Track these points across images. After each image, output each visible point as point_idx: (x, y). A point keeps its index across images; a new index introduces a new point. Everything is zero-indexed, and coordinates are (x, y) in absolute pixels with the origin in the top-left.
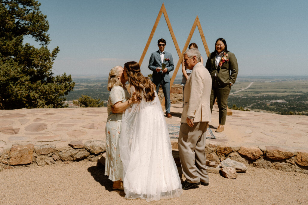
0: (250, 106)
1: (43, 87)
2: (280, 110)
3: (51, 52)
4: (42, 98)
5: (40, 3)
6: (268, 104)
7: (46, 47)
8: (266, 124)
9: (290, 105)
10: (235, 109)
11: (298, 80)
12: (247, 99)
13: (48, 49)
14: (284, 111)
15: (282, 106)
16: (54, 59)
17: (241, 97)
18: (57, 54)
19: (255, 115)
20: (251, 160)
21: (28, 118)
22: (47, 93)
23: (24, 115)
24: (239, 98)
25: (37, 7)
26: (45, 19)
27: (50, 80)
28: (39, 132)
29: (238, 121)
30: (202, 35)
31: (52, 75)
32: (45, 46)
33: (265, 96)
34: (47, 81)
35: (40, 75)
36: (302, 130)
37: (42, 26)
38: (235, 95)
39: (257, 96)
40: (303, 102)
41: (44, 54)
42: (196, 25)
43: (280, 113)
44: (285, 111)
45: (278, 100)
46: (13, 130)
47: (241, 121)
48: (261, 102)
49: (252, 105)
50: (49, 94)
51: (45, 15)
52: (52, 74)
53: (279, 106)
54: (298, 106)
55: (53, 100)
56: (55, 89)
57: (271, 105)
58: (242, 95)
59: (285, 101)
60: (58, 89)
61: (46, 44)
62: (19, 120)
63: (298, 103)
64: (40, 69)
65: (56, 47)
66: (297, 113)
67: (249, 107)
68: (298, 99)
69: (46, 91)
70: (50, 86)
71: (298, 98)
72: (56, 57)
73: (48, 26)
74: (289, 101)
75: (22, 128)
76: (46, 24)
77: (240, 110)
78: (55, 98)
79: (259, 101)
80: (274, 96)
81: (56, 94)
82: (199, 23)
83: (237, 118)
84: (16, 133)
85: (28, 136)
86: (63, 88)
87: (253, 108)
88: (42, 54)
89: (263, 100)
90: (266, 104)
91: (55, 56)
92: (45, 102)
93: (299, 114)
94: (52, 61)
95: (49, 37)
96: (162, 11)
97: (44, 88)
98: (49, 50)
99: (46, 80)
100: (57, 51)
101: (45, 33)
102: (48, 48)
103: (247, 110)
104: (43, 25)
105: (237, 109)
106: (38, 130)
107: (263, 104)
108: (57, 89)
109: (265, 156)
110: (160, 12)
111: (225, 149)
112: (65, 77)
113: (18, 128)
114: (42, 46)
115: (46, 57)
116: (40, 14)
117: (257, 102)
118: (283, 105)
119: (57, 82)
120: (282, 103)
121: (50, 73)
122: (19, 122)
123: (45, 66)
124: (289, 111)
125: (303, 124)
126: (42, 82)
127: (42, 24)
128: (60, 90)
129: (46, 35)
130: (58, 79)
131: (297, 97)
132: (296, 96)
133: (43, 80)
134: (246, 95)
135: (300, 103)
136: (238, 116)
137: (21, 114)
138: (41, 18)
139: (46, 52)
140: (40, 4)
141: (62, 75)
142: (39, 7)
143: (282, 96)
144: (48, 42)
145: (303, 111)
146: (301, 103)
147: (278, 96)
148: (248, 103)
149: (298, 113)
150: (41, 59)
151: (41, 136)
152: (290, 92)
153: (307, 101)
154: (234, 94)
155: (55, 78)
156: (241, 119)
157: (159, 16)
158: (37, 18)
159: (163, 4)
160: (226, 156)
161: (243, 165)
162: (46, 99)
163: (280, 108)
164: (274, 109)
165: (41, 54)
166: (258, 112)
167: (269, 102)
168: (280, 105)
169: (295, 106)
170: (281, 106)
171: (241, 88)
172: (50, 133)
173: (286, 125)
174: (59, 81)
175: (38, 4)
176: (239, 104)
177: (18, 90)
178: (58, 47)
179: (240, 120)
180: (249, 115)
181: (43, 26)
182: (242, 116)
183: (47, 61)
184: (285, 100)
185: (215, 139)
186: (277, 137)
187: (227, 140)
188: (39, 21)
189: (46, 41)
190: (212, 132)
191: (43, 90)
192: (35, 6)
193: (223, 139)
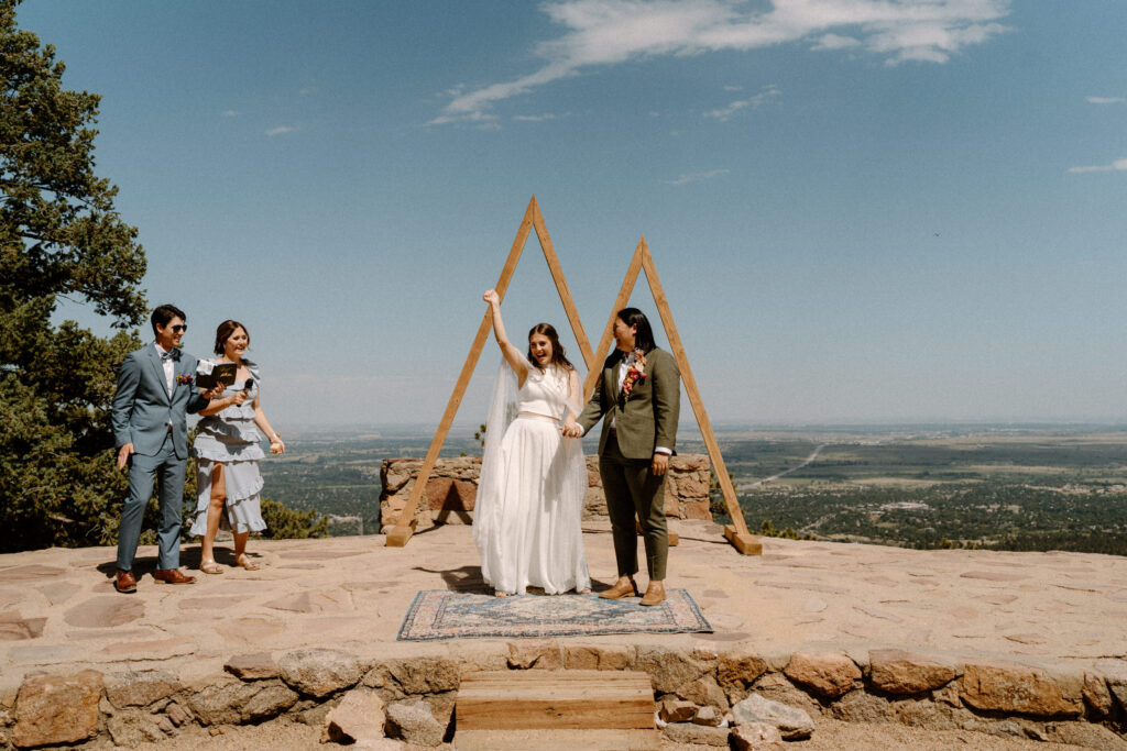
0: (818, 524)
2: (912, 536)
4: (118, 509)
5: (115, 187)
6: (874, 516)
7: (136, 334)
8: (866, 580)
9: (942, 517)
10: (769, 535)
11: (963, 437)
12: (805, 501)
13: (140, 342)
14: (926, 537)
15: (918, 521)
17: (786, 494)
19: (833, 554)
20: (826, 697)
21: (76, 581)
23: (58, 569)
24: (781, 498)
25: (105, 199)
26: (131, 239)
28: (115, 628)
29: (782, 574)
30: (660, 298)
32: (129, 331)
33: (864, 491)
36: (977, 597)
37: (121, 263)
38: (769, 487)
39: (839, 491)
40: (983, 507)
42: (640, 266)
43: (913, 544)
44: (928, 536)
45: (903, 503)
46: (24, 624)
47: (791, 571)
48: (850, 511)
49: (824, 519)
51: (131, 226)
53: (907, 521)
54: (966, 523)
57: (884, 518)
58: (790, 489)
59: (926, 507)
61: (134, 322)
62: (41, 590)
63: (967, 511)
66: (965, 542)
67: (813, 528)
68: (967, 500)
71: (966, 496)
73: (144, 264)
74: (939, 504)
75: (55, 615)
76: (135, 258)
77: (784, 536)
79: (846, 507)
80: (890, 490)
82: (650, 259)
83: (777, 562)
84: (33, 635)
85: (77, 643)
87: (825, 531)
89: (858, 502)
90: (866, 517)
93: (970, 547)
95: (144, 298)
96: (530, 220)
101: (129, 287)
102: (140, 337)
103: (807, 538)
104: (125, 261)
105: (775, 536)
106: (113, 622)
107: (859, 516)
109: (869, 681)
110: (524, 223)
111: (743, 665)
113: (38, 616)
114: (119, 330)
116: (114, 224)
117: (838, 511)
118: (922, 518)
120: (917, 513)
122: (42, 595)
124: (939, 539)
125: (978, 578)
127: (123, 257)
129: (135, 294)
131: (963, 492)
132: (960, 487)
134: (802, 489)
135: (974, 510)
136: (779, 558)
137: (47, 569)
138: (118, 237)
140: (116, 189)
142: (110, 199)
143: (915, 487)
144: (141, 317)
145: (985, 538)
146: (978, 510)
147: (903, 488)
148: (809, 514)
149: (969, 543)
151: (125, 640)
152: (941, 476)
153: (993, 503)
154: (763, 483)
156: (790, 566)
157: (521, 235)
158: (104, 237)
159: (533, 199)
160: (747, 686)
161: (802, 715)
163: (913, 527)
164: (891, 531)
165: (115, 357)
166: (842, 541)
167: (876, 508)
168: (911, 518)
169: (959, 522)
170: (914, 523)
171: (786, 466)
172: (156, 631)
173: (928, 582)
175: (109, 188)
176: (781, 519)
177: (40, 485)
179: (788, 569)
180: (816, 552)
181: (126, 264)
182: (792, 556)
184: (926, 502)
185: (712, 633)
186: (902, 621)
187: (747, 635)
188: (110, 245)
189: (135, 314)
190: (701, 611)
191: (120, 481)
192: (100, 196)
193: (735, 631)
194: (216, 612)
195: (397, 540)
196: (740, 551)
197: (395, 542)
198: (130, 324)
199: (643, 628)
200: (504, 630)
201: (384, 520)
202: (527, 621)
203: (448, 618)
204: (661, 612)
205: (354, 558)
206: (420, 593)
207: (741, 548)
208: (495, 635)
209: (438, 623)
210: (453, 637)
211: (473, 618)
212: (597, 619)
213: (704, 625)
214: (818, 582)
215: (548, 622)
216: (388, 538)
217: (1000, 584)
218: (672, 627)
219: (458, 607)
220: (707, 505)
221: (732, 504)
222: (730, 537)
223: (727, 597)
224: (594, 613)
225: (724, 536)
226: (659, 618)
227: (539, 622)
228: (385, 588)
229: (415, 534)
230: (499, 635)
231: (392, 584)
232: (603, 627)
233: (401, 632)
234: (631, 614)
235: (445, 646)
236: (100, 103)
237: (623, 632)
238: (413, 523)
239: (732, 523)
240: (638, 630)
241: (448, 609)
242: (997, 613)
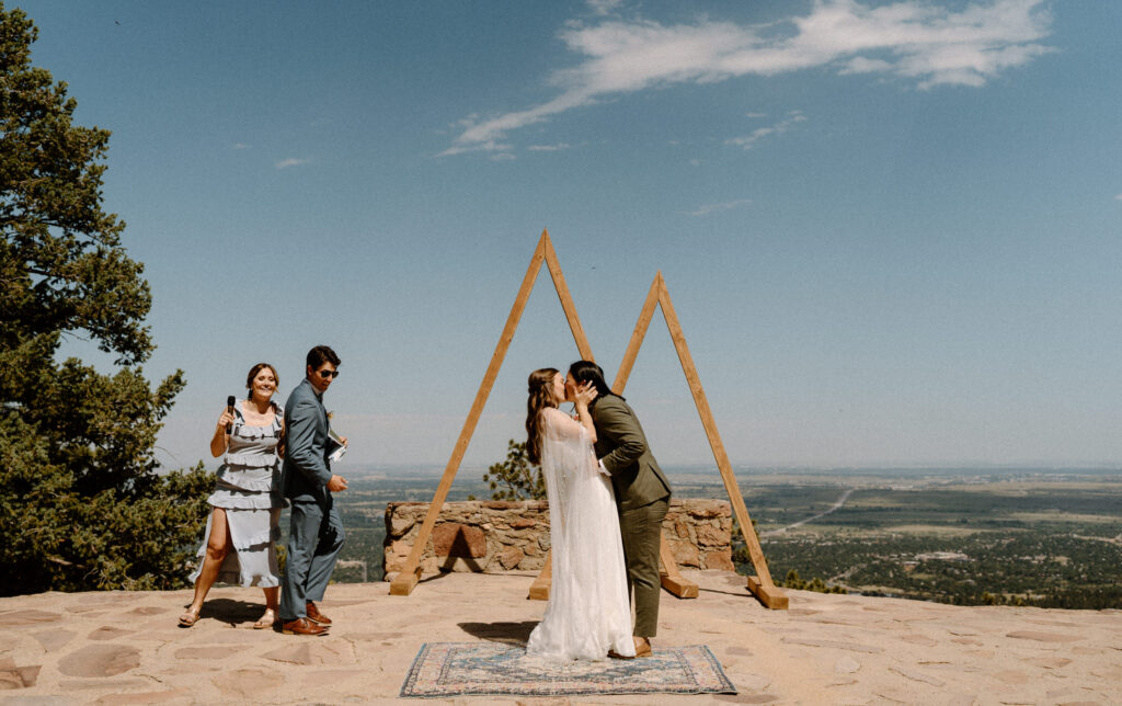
0: (847, 575)
1: (122, 512)
2: (950, 589)
3: (154, 389)
4: (117, 551)
5: (122, 222)
6: (909, 566)
7: (139, 371)
8: (903, 638)
9: (982, 568)
10: (795, 587)
11: (1004, 481)
12: (834, 549)
13: (143, 379)
14: (966, 590)
15: (957, 572)
16: (164, 414)
17: (812, 542)
18: (174, 395)
19: (865, 609)
21: (69, 628)
22: (135, 532)
23: (54, 615)
24: (808, 546)
25: (112, 234)
26: (137, 275)
27: (147, 485)
28: (110, 679)
29: (811, 630)
30: (678, 335)
31: (155, 471)
32: (132, 369)
33: (897, 539)
34: (134, 491)
35: (110, 470)
36: (1026, 659)
37: (126, 299)
38: (794, 534)
39: (870, 540)
40: (1027, 558)
41: (129, 396)
42: (656, 302)
43: (951, 597)
44: (968, 589)
45: (940, 553)
46: (17, 672)
47: (821, 627)
48: (882, 561)
49: (854, 570)
50: (141, 538)
51: (137, 261)
52: (154, 465)
53: (945, 572)
54: (1009, 575)
55: (158, 557)
56: (164, 520)
57: (919, 569)
58: (817, 536)
59: (965, 557)
60: (175, 521)
61: (137, 359)
62: (35, 635)
63: (1010, 562)
64: (112, 446)
65: (174, 373)
66: (1008, 596)
67: (842, 579)
68: (1010, 550)
69: (134, 527)
70: (148, 508)
71: (1009, 546)
72: (172, 407)
73: (149, 300)
74: (979, 554)
75: (49, 663)
76: (140, 294)
77: (811, 588)
78: (163, 551)
79: (878, 556)
80: (925, 539)
81: (167, 536)
82: (666, 294)
83: (805, 616)
84: (27, 684)
85: (71, 693)
86: (192, 515)
87: (855, 581)
88: (120, 398)
89: (890, 552)
90: (900, 568)
91: (168, 402)
92: (128, 566)
93: (1014, 603)
94: (155, 419)
95: (148, 335)
96: (540, 257)
97: (126, 518)
98: (148, 384)
99: (131, 486)
100: (175, 386)
101: (133, 323)
102: (143, 374)
103: (837, 590)
104: (130, 297)
105: (801, 588)
106: (107, 671)
107: (892, 566)
108: (170, 520)
110: (535, 257)
112: (199, 479)
113: (33, 664)
114: (122, 367)
115: (134, 406)
116: (120, 260)
117: (869, 560)
118: (960, 569)
119: (170, 492)
120: (956, 564)
121: (148, 462)
122: (37, 642)
123: (131, 437)
124: (980, 593)
125: (1027, 638)
126: (119, 497)
127: (128, 293)
128: (183, 521)
129: (139, 330)
130: (174, 484)
131: (1005, 542)
132: (1000, 536)
133: (122, 486)
134: (829, 537)
135: (1017, 561)
136: (807, 613)
137: (43, 614)
138: (124, 273)
139: (135, 388)
140: (123, 225)
141: (191, 469)
142: (117, 235)
143: (952, 536)
144: (145, 353)
145: (1030, 591)
146: (1022, 561)
147: (939, 536)
148: (838, 564)
149: (1013, 597)
150: (119, 412)
151: (119, 692)
152: (980, 524)
153: (1038, 554)
154: (787, 530)
155: (165, 479)
156: (819, 622)
157: (532, 270)
158: (110, 273)
159: (545, 233)
162: (130, 555)
163: (951, 579)
164: (928, 582)
165: (117, 394)
166: (875, 594)
167: (910, 558)
168: (949, 570)
169: (1001, 574)
170: (952, 575)
171: (812, 512)
172: (151, 681)
173: (972, 642)
174: (179, 492)
175: (117, 224)
176: (808, 568)
177: (39, 526)
178: (180, 372)
179: (816, 625)
180: (846, 607)
181: (131, 300)
182: (821, 612)
183: (140, 420)
184: (964, 552)
185: (735, 694)
186: (943, 685)
187: (772, 698)
188: (116, 280)
189: (139, 351)
190: (723, 669)
191: (119, 523)
192: (107, 231)
193: (760, 693)
195: (400, 588)
196: (765, 605)
197: (400, 590)
198: (134, 361)
199: (661, 687)
200: (513, 687)
201: (388, 567)
202: (537, 678)
203: (454, 674)
204: (681, 671)
205: (357, 606)
206: (425, 645)
207: (764, 599)
208: (503, 693)
209: (443, 678)
210: (459, 694)
211: (480, 674)
212: (612, 678)
213: (727, 685)
214: (850, 641)
215: (559, 679)
216: (392, 586)
217: (1048, 645)
218: (693, 687)
219: (464, 661)
220: (728, 554)
221: (756, 553)
222: (753, 588)
223: (751, 655)
224: (608, 670)
225: (748, 589)
226: (678, 677)
227: (550, 680)
228: (387, 639)
229: (420, 582)
230: (507, 692)
231: (397, 635)
232: (618, 686)
233: (404, 688)
234: (648, 672)
235: (450, 704)
236: (110, 138)
237: (639, 691)
238: (418, 571)
239: (756, 575)
240: (656, 690)
241: (454, 664)
242: (1049, 677)
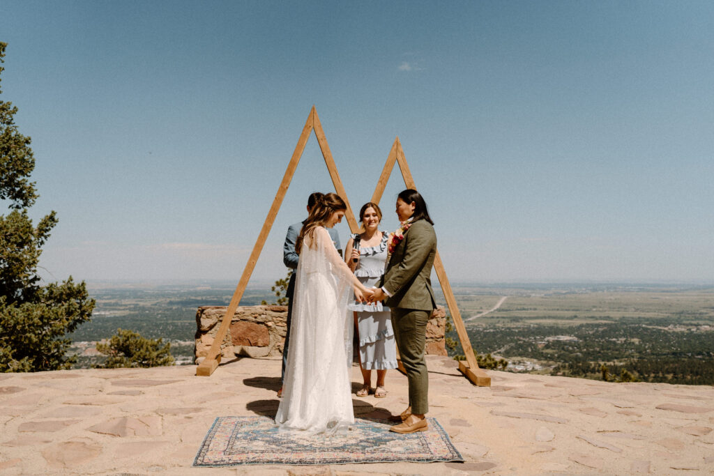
1: (9, 312)
2: (567, 359)
3: (35, 225)
4: (6, 341)
5: (15, 108)
6: (540, 345)
7: (25, 212)
9: (587, 346)
11: (600, 292)
12: (494, 334)
13: (27, 218)
15: (570, 348)
16: (42, 243)
17: (481, 329)
18: (50, 229)
19: (546, 385)
22: (19, 327)
25: (8, 116)
26: (26, 145)
27: (32, 295)
29: (511, 404)
30: (410, 184)
31: (37, 283)
32: (20, 211)
33: (533, 328)
34: (22, 298)
35: (4, 283)
36: (677, 428)
37: (15, 162)
38: (470, 324)
39: (517, 328)
40: (614, 340)
41: (17, 229)
42: (395, 160)
43: (567, 364)
44: (577, 359)
45: (560, 337)
47: (517, 401)
48: (524, 341)
49: (507, 347)
50: (23, 331)
51: (26, 136)
52: (36, 279)
53: (563, 349)
54: (603, 350)
55: (37, 345)
56: (41, 318)
57: (547, 346)
58: (484, 326)
59: (575, 339)
60: (49, 318)
61: (25, 205)
63: (603, 342)
64: (7, 266)
65: (49, 214)
67: (500, 353)
68: (604, 335)
69: (18, 323)
70: (28, 310)
72: (48, 238)
73: (33, 162)
74: (584, 337)
76: (26, 158)
78: (41, 341)
79: (522, 339)
80: (551, 328)
81: (44, 330)
82: (402, 154)
83: (504, 392)
86: (62, 314)
87: (508, 354)
88: (11, 230)
89: (529, 336)
90: (535, 346)
91: (45, 234)
92: (13, 352)
94: (36, 246)
95: (34, 188)
96: (310, 126)
97: (13, 316)
98: (31, 221)
99: (20, 294)
100: (50, 223)
101: (23, 180)
102: (27, 215)
104: (19, 159)
107: (530, 345)
108: (46, 318)
110: (306, 126)
112: (69, 288)
114: (11, 210)
115: (21, 237)
116: (13, 134)
117: (516, 341)
119: (49, 298)
120: (569, 343)
121: (30, 278)
123: (17, 260)
124: (585, 361)
125: (672, 410)
126: (9, 301)
127: (17, 157)
128: (55, 319)
129: (28, 185)
130: (51, 293)
131: (601, 330)
132: (598, 326)
133: (14, 294)
134: (491, 326)
135: (608, 342)
136: (505, 389)
138: (15, 143)
139: (21, 224)
140: (15, 110)
141: (64, 282)
142: (11, 117)
143: (568, 326)
144: (31, 201)
145: (616, 361)
147: (560, 326)
148: (497, 343)
150: (8, 241)
152: (586, 318)
153: (621, 337)
155: (45, 289)
156: (515, 397)
157: (304, 136)
158: (4, 143)
159: (313, 109)
162: (16, 344)
164: (552, 355)
165: (8, 229)
167: (542, 339)
168: (566, 347)
169: (598, 349)
170: (567, 350)
171: (480, 311)
173: (633, 413)
174: (56, 297)
175: (11, 109)
178: (53, 213)
180: (532, 384)
181: (19, 162)
182: (515, 388)
183: (26, 247)
184: (575, 336)
185: (462, 462)
186: (621, 451)
187: (492, 465)
188: (9, 149)
189: (26, 199)
190: (450, 439)
191: (8, 320)
192: (4, 114)
193: (482, 461)
194: (46, 436)
195: (204, 371)
196: (473, 383)
197: (204, 372)
198: (23, 206)
199: (403, 456)
200: (285, 457)
201: (197, 353)
202: (305, 448)
203: (239, 445)
204: (416, 441)
205: (170, 385)
206: (217, 419)
207: (473, 379)
208: (277, 462)
209: (229, 451)
210: (241, 463)
211: (259, 445)
212: (364, 448)
213: (455, 454)
214: (541, 413)
215: (322, 450)
216: (198, 369)
217: (691, 416)
218: (429, 456)
219: (247, 433)
220: (443, 345)
221: (466, 343)
222: (464, 370)
223: (469, 426)
224: (361, 441)
225: (459, 370)
226: (416, 446)
227: (315, 451)
228: (189, 413)
229: (220, 365)
230: (280, 462)
231: (197, 410)
232: (369, 456)
233: (197, 458)
234: (392, 442)
235: (234, 473)
236: (6, 48)
237: (386, 460)
238: (218, 357)
239: (465, 359)
240: (400, 459)
241: (239, 436)
242: (698, 443)
